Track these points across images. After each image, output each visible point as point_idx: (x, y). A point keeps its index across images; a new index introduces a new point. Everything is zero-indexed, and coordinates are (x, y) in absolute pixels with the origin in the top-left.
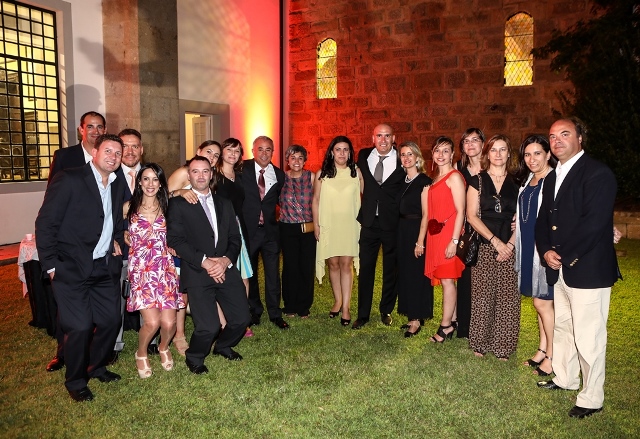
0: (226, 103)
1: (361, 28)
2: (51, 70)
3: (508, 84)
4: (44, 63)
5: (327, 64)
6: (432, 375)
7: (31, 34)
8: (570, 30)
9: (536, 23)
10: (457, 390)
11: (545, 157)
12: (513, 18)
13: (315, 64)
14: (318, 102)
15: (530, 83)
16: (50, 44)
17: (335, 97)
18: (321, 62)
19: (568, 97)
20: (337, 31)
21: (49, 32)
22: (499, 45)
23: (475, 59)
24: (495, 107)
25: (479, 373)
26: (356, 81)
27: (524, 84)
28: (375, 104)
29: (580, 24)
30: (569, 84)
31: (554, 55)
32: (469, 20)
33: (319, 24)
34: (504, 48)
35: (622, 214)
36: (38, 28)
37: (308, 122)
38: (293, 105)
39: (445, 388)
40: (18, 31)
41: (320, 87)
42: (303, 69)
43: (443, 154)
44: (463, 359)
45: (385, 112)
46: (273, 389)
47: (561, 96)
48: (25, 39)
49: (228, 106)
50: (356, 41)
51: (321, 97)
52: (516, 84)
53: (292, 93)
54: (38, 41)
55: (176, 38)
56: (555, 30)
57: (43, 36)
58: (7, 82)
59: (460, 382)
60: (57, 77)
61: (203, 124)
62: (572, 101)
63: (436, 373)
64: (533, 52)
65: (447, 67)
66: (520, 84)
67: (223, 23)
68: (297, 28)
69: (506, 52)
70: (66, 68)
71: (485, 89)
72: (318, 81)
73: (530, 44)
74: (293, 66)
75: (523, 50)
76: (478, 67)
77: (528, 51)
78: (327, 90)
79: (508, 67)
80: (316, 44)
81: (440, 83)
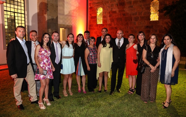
0: (71, 25)
1: (109, 4)
2: (23, 15)
3: (151, 20)
4: (21, 13)
5: (100, 14)
6: (127, 105)
7: (18, 5)
8: (170, 4)
9: (160, 2)
10: (135, 110)
11: (170, 41)
12: (153, 1)
13: (96, 14)
14: (97, 25)
15: (158, 20)
16: (23, 8)
17: (102, 23)
18: (98, 14)
19: (169, 23)
20: (102, 5)
21: (23, 5)
22: (149, 9)
23: (142, 13)
24: (147, 27)
25: (142, 105)
26: (108, 19)
27: (156, 20)
28: (113, 25)
29: (173, 2)
30: (169, 20)
31: (165, 12)
32: (140, 2)
33: (98, 3)
34: (150, 10)
35: (184, 58)
36: (19, 4)
37: (94, 31)
38: (90, 26)
39: (131, 109)
40: (14, 5)
41: (98, 21)
42: (93, 16)
43: (131, 39)
44: (137, 100)
45: (116, 28)
46: (80, 108)
47: (167, 23)
48: (16, 7)
49: (72, 26)
50: (108, 8)
51: (98, 24)
52: (154, 20)
53: (90, 22)
54: (19, 8)
55: (57, 7)
56: (165, 4)
57: (21, 6)
58: (11, 19)
59: (136, 108)
60: (25, 17)
61: (65, 31)
62: (170, 25)
63: (129, 104)
64: (159, 11)
65: (133, 15)
66: (155, 20)
67: (71, 3)
68: (91, 4)
69: (151, 11)
70: (27, 15)
71: (145, 21)
72: (97, 19)
73: (158, 9)
74: (90, 15)
75: (156, 10)
76: (143, 15)
77: (157, 11)
78: (100, 22)
79: (151, 15)
80: (97, 9)
81: (132, 20)
